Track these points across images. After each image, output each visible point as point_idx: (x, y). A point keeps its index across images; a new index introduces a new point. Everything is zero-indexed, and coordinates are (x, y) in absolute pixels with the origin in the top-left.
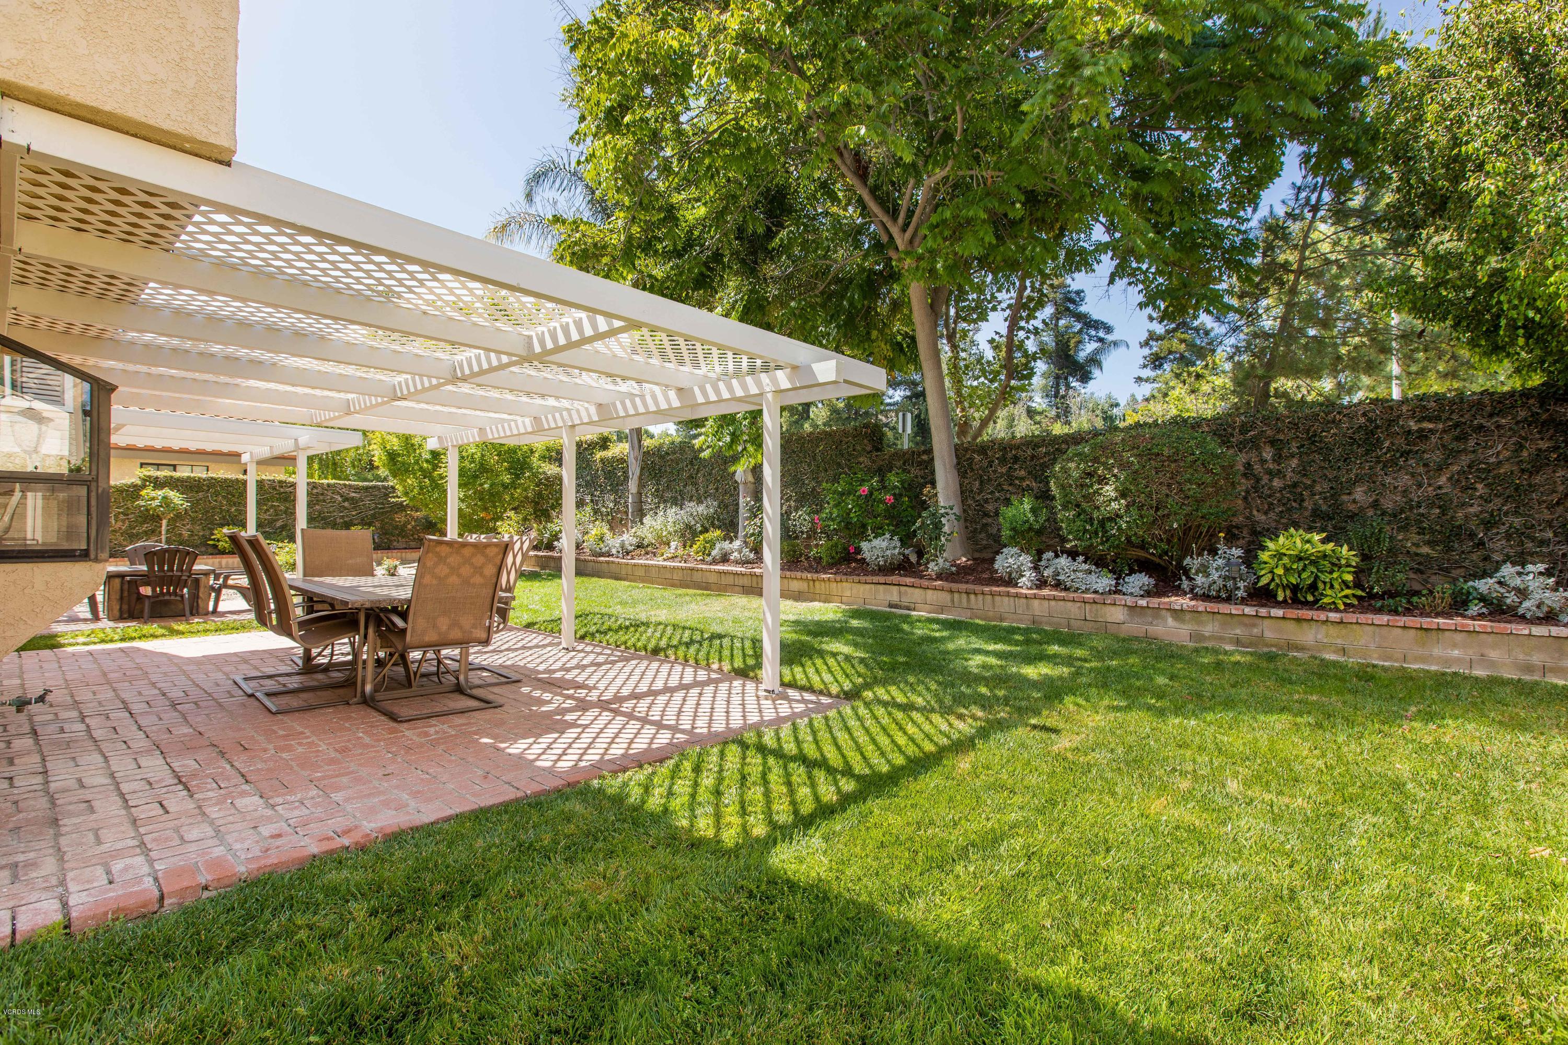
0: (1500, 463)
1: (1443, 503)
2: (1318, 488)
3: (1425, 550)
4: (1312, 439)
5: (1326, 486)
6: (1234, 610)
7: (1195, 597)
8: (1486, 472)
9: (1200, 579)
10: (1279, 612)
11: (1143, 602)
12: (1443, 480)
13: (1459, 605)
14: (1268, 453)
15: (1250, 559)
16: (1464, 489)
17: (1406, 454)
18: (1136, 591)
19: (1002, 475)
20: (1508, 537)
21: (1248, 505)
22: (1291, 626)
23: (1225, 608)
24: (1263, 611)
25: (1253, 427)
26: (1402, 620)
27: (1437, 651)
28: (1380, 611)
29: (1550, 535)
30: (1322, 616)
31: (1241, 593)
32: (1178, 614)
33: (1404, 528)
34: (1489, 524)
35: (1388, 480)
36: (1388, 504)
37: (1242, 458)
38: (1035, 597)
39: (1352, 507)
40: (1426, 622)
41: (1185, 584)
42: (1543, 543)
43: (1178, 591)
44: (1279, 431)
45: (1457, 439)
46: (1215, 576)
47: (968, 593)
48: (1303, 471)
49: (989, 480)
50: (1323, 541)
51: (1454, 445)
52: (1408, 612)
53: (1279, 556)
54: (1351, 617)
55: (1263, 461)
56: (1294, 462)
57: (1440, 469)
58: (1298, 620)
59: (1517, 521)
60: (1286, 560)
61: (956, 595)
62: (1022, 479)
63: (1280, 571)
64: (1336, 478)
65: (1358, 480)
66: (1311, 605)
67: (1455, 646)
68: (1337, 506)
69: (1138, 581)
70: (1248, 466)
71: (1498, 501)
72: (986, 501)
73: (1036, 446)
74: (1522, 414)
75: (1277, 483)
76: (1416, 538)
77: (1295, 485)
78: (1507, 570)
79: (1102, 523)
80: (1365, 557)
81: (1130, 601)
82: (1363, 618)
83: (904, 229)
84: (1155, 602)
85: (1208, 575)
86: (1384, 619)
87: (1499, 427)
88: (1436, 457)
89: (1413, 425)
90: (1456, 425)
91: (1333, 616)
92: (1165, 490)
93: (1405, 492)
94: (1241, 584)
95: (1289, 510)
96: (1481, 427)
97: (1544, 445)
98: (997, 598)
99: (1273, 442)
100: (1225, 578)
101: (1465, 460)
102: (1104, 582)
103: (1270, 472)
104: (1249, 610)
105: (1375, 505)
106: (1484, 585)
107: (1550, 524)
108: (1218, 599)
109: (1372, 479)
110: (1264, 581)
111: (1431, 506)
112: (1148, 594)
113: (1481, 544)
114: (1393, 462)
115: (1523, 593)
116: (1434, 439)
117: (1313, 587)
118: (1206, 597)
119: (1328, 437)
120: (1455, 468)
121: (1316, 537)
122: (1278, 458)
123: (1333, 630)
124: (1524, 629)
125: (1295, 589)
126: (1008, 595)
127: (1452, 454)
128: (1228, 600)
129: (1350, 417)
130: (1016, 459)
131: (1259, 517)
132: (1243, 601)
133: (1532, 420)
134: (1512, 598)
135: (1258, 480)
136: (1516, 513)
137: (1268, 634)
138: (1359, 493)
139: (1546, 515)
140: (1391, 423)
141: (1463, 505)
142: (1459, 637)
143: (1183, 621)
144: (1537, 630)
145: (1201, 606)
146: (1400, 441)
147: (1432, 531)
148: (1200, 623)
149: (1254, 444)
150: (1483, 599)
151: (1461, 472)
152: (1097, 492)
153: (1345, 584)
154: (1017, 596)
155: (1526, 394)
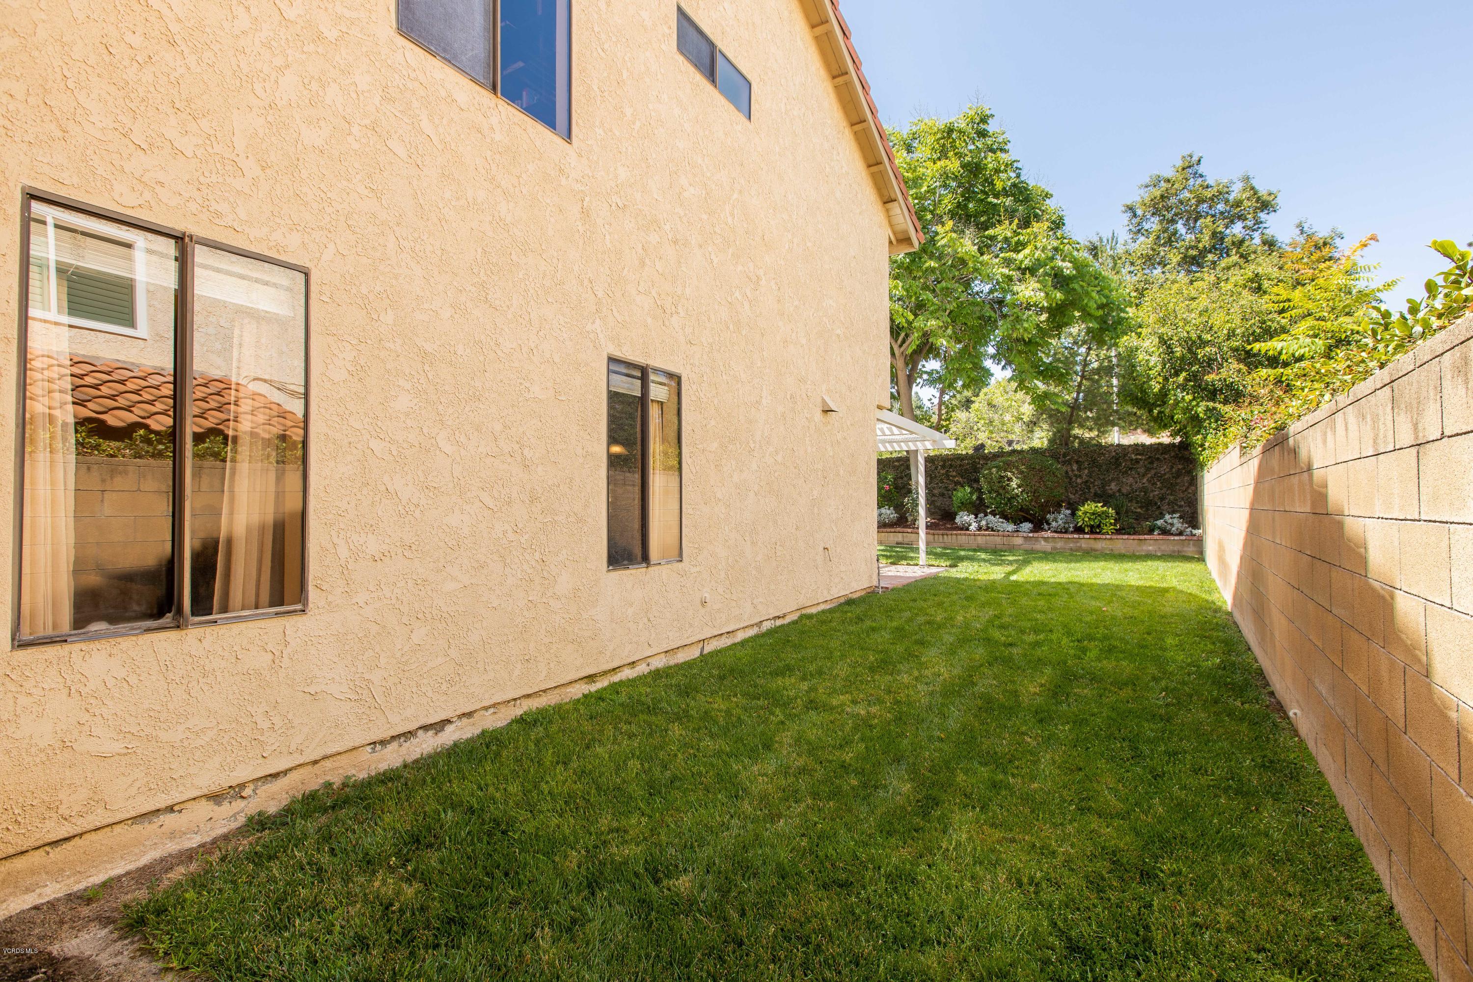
0: (1165, 474)
1: (1144, 490)
2: (1096, 483)
3: (1139, 510)
4: (1094, 461)
5: (1100, 482)
6: (1070, 536)
7: (1052, 532)
8: (1159, 476)
9: (1054, 524)
10: (1088, 536)
11: (1031, 535)
12: (1145, 480)
13: (1151, 531)
14: (1075, 467)
15: (1073, 514)
16: (1153, 484)
17: (1131, 469)
18: (1026, 530)
19: (943, 474)
20: (1169, 504)
21: (1067, 491)
22: (1092, 541)
23: (1066, 536)
24: (1081, 536)
25: (1068, 455)
26: (1132, 537)
27: (1145, 548)
28: (1124, 534)
29: (1183, 503)
30: (1104, 537)
31: (1071, 529)
32: (1046, 539)
33: (1131, 501)
34: (1162, 499)
35: (1124, 480)
36: (1124, 491)
37: (1064, 468)
38: (979, 535)
39: (1110, 492)
40: (1142, 537)
41: (1046, 527)
42: (1181, 506)
43: (1043, 530)
44: (1080, 457)
45: (1150, 463)
46: (1060, 522)
47: (943, 535)
48: (1090, 475)
49: (936, 477)
50: (1102, 507)
51: (1149, 465)
52: (1134, 534)
53: (1085, 513)
54: (1114, 537)
55: (1073, 471)
56: (1086, 472)
57: (1144, 476)
58: (1095, 539)
59: (1172, 498)
60: (1088, 515)
61: (936, 536)
62: (955, 477)
63: (1087, 519)
64: (1104, 479)
65: (1113, 480)
66: (1098, 533)
67: (1150, 545)
68: (1104, 491)
69: (1027, 526)
70: (1067, 472)
71: (1165, 489)
72: (934, 488)
73: (963, 460)
74: (1173, 454)
75: (1079, 481)
76: (1135, 505)
77: (1087, 482)
78: (1167, 517)
79: (1009, 500)
80: (1117, 513)
81: (1025, 534)
82: (1119, 537)
83: (900, 346)
84: (1036, 535)
85: (1057, 522)
86: (1126, 537)
87: (1165, 459)
88: (1142, 470)
89: (1133, 457)
90: (1150, 457)
91: (1108, 537)
92: (1038, 485)
93: (1131, 485)
94: (1071, 526)
95: (1084, 493)
96: (1158, 459)
97: (1180, 467)
98: (959, 537)
99: (1077, 462)
100: (1065, 523)
101: (1153, 472)
102: (1011, 527)
103: (1076, 476)
104: (1076, 536)
105: (1119, 491)
106: (1160, 522)
107: (1183, 498)
108: (1061, 532)
109: (1118, 479)
110: (1079, 524)
111: (1141, 491)
112: (1031, 531)
113: (1159, 507)
114: (1126, 472)
115: (1172, 525)
116: (1141, 463)
117: (1099, 526)
118: (1056, 532)
119: (1101, 460)
120: (1149, 475)
121: (1100, 505)
122: (1079, 469)
123: (1108, 542)
124: (1172, 538)
125: (1092, 527)
126: (965, 535)
127: (1148, 470)
128: (1066, 532)
129: (1110, 452)
130: (951, 466)
131: (1072, 496)
132: (1072, 533)
133: (1176, 457)
134: (1169, 527)
135: (1071, 479)
136: (1171, 495)
137: (1083, 546)
138: (1113, 486)
139: (1182, 495)
140: (1125, 455)
141: (1153, 491)
142: (1152, 542)
143: (1048, 542)
144: (1176, 538)
145: (1056, 535)
146: (1129, 463)
147: (1141, 502)
148: (1055, 542)
149: (1068, 462)
150: (1159, 528)
151: (1152, 477)
152: (1008, 485)
153: (1111, 524)
154: (970, 535)
155: (1172, 445)
